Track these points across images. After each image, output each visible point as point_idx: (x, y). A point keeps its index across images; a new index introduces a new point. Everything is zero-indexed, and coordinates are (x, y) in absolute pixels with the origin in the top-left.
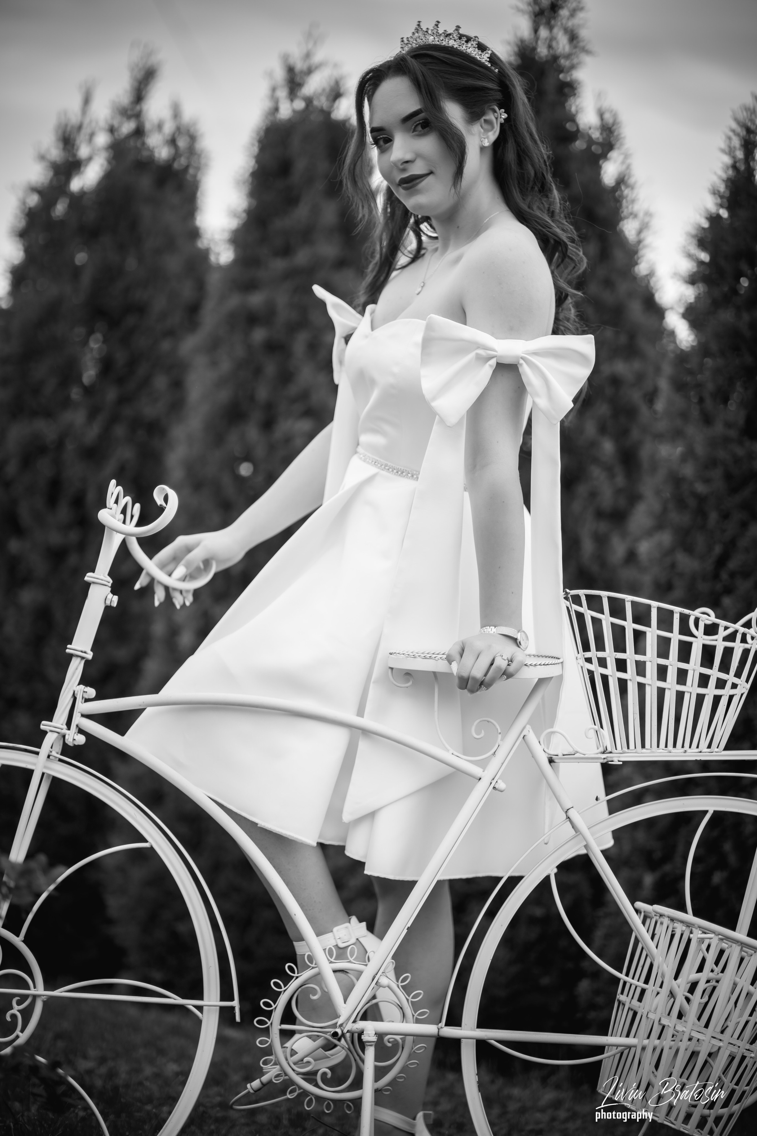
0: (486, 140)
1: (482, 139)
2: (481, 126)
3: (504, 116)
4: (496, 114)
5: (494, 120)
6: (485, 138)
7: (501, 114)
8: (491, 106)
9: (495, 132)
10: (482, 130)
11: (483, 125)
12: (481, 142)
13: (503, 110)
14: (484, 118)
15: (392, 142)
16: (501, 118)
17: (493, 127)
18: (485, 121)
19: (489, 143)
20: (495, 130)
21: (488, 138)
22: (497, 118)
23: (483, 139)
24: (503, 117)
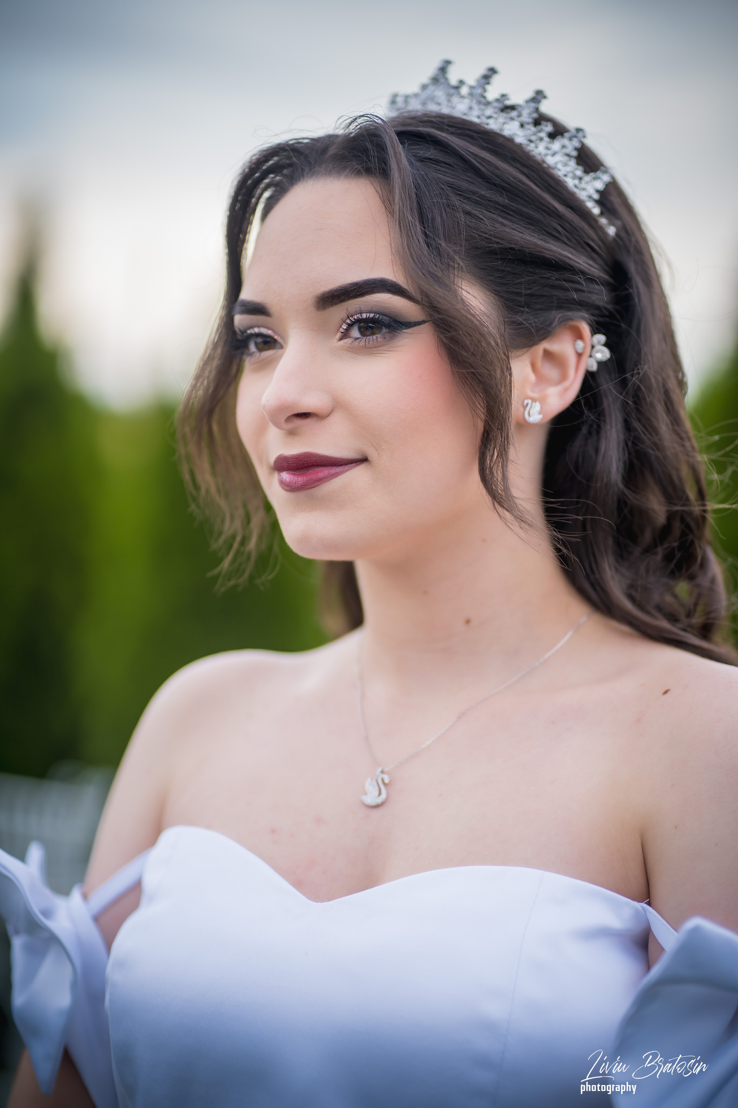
0: (537, 406)
1: (526, 402)
2: (533, 366)
3: (603, 354)
4: (580, 344)
5: (572, 359)
6: (534, 400)
7: (593, 347)
8: (571, 319)
9: (566, 390)
10: (532, 377)
11: (539, 362)
12: (521, 409)
13: (601, 338)
14: (545, 345)
15: (280, 351)
16: (591, 356)
17: (564, 377)
18: (548, 355)
19: (541, 416)
20: (566, 384)
21: (542, 400)
22: (579, 355)
23: (530, 401)
24: (599, 356)
